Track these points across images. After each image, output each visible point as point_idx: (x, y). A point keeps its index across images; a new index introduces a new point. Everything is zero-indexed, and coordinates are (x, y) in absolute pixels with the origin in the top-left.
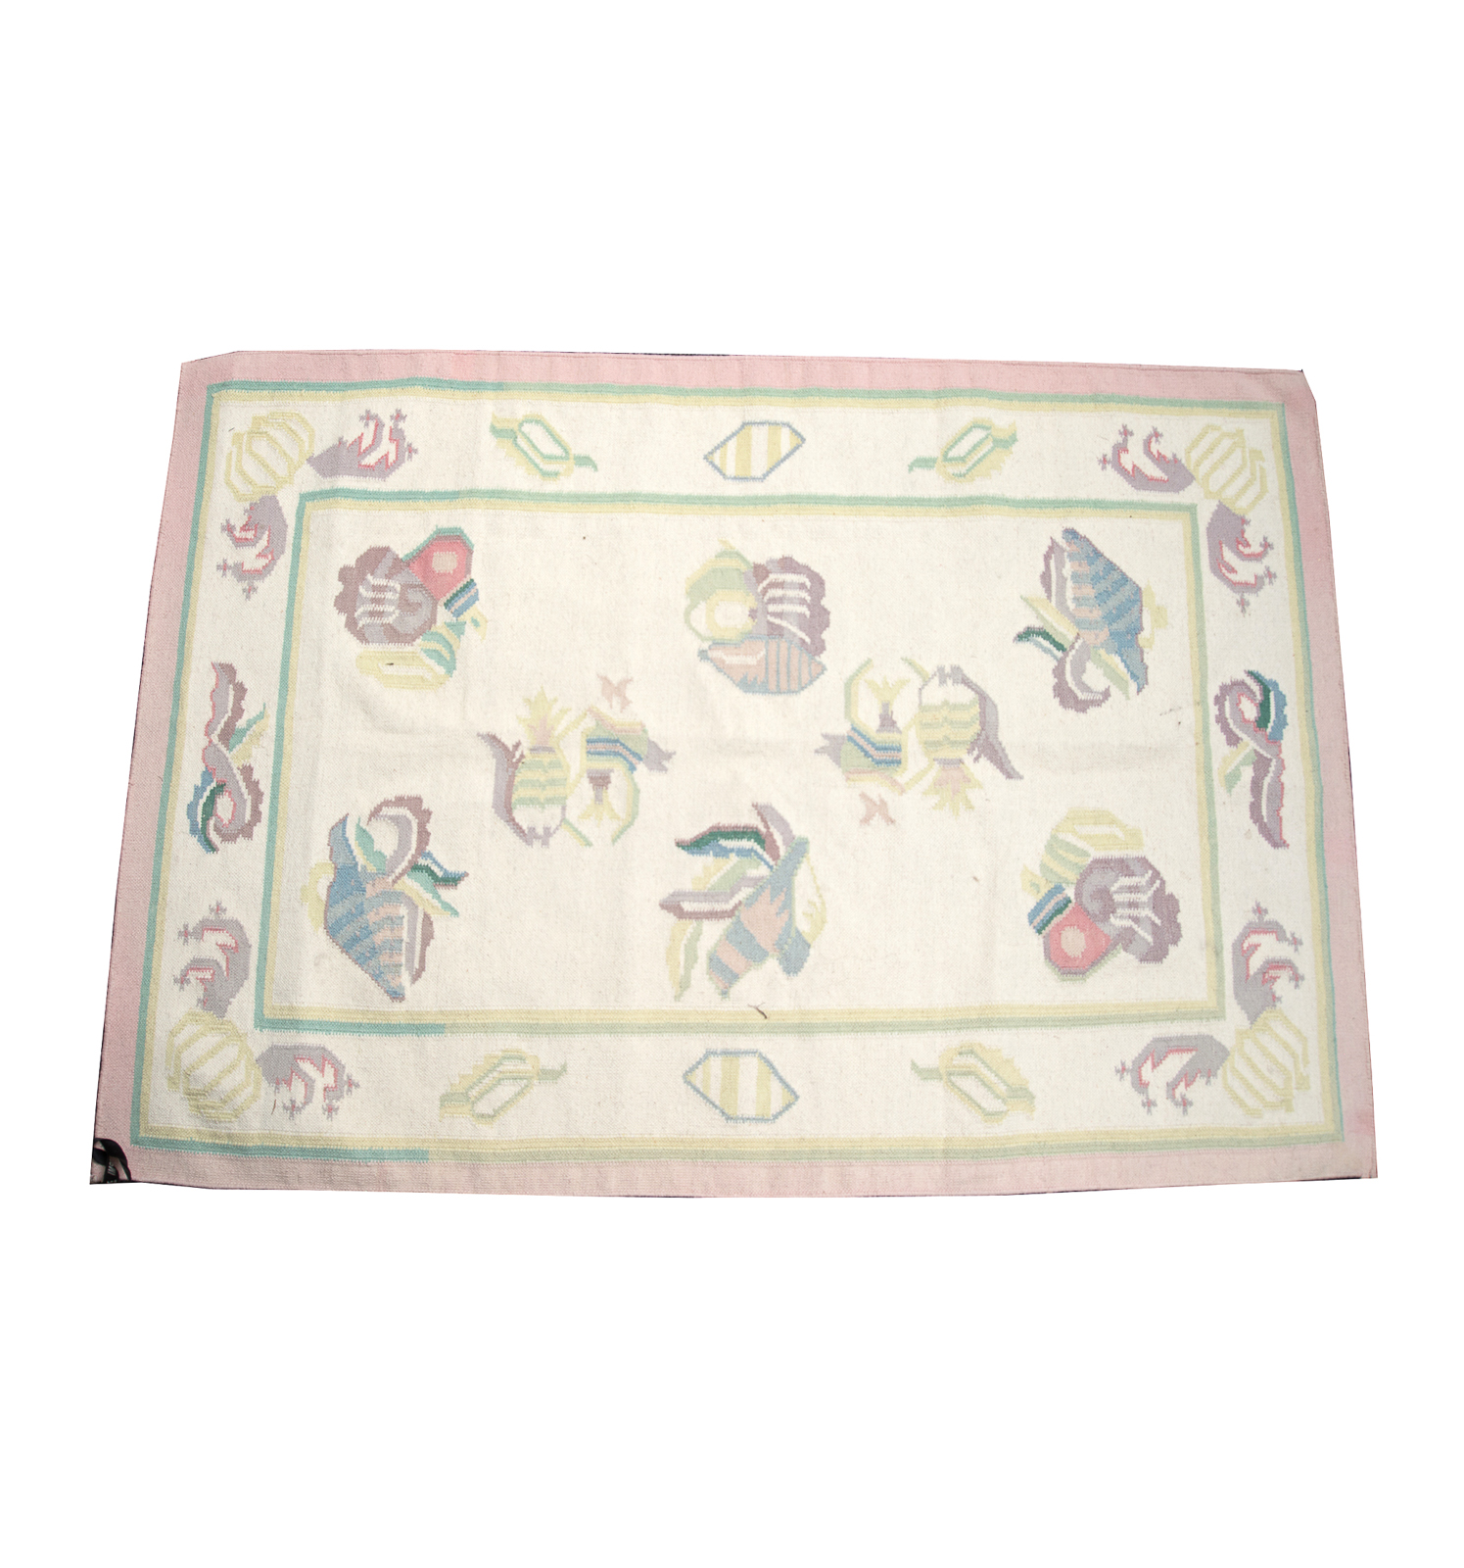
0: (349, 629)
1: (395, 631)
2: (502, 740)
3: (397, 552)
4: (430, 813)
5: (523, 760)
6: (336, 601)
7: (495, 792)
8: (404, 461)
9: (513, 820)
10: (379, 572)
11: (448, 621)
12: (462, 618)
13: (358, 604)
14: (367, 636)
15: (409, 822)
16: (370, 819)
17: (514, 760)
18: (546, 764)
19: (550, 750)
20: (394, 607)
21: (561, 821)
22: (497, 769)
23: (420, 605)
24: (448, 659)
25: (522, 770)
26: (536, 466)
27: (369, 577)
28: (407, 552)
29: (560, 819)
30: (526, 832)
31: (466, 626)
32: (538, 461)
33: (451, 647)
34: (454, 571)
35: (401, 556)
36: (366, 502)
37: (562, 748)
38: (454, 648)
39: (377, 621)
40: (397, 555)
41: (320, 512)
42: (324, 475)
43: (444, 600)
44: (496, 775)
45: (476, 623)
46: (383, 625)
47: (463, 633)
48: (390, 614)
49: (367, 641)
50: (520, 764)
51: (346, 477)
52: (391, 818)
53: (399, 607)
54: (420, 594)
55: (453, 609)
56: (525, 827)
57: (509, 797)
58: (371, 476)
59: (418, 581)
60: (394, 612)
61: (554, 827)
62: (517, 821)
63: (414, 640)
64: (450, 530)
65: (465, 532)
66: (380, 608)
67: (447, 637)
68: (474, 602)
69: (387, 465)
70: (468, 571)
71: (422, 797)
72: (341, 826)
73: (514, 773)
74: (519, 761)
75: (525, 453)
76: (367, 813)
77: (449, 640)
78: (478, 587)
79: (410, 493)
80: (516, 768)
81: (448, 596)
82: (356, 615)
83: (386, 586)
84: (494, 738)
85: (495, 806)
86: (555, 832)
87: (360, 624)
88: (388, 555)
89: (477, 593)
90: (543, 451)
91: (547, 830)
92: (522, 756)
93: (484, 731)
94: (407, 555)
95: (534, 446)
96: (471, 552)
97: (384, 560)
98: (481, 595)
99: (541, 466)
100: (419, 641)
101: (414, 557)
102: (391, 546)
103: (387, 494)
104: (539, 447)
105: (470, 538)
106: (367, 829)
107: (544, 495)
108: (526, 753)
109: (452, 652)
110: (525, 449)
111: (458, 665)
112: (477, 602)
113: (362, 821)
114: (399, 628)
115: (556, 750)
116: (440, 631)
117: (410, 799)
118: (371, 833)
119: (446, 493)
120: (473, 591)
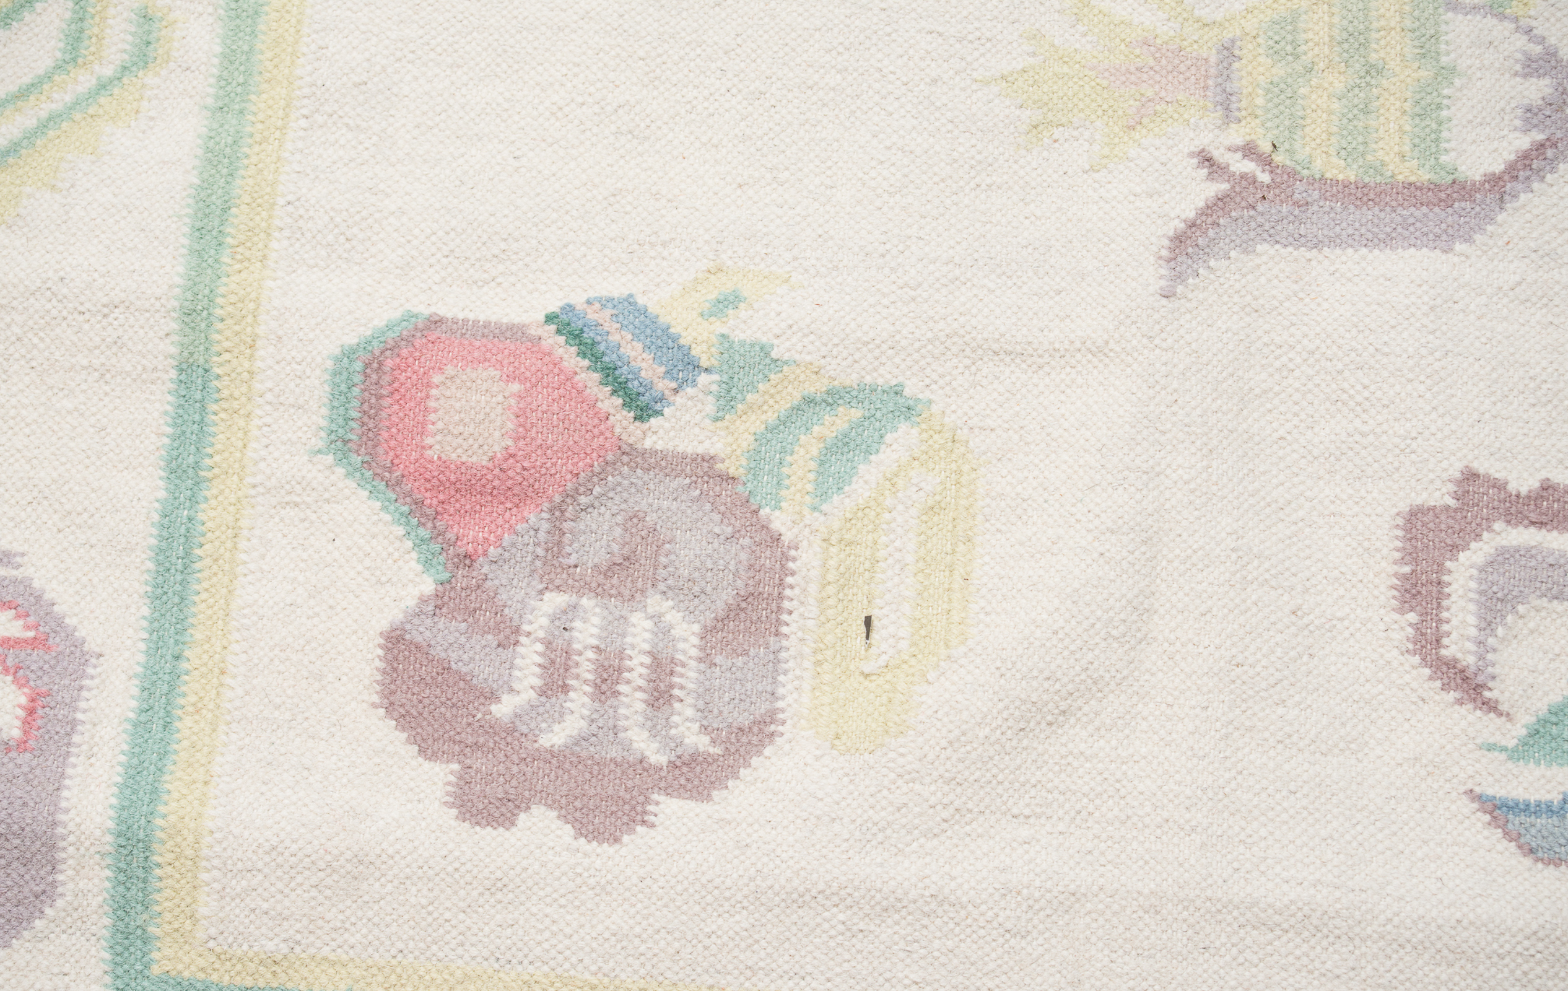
0: (719, 783)
1: (733, 612)
2: (1191, 215)
3: (411, 603)
4: (1470, 476)
5: (1265, 147)
6: (596, 835)
7: (1387, 241)
8: (25, 584)
9: (1495, 182)
10: (483, 672)
11: (710, 407)
12: (702, 354)
13: (614, 752)
14: (744, 720)
15: (1505, 556)
16: (1491, 707)
17: (1265, 178)
18: (1279, 71)
19: (1229, 52)
20: (636, 618)
21: (1502, 17)
22: (1298, 241)
23: (636, 517)
24: (856, 414)
25: (1302, 154)
26: (103, 86)
27: (503, 709)
28: (412, 564)
29: (1491, 21)
30: (1540, 137)
31: (738, 336)
32: (83, 81)
33: (809, 401)
34: (511, 378)
35: (428, 586)
36: (185, 725)
37: (1219, 16)
38: (816, 387)
39: (689, 677)
40: (423, 600)
41: (207, 905)
42: (46, 894)
43: (622, 420)
44: (1317, 245)
45: (728, 303)
46: (706, 659)
47: (765, 350)
48: (663, 631)
49: (771, 717)
50: (1279, 158)
51: (70, 795)
52: (1487, 625)
53: (633, 597)
54: (588, 520)
55: (664, 385)
56: (1524, 142)
57: (1413, 193)
58: (72, 706)
59: (536, 517)
60: (657, 618)
61: (1520, 41)
62: (1498, 167)
63: (777, 539)
64: (339, 396)
65: (351, 340)
66: (638, 667)
67: (771, 417)
68: (644, 312)
69: (34, 643)
70: (514, 332)
71: (1404, 507)
72: (1515, 821)
73: (1312, 180)
74: (1266, 162)
75: (53, 119)
76: (1469, 717)
77: (783, 407)
78: (578, 300)
79: (161, 554)
80: (1293, 175)
81: (610, 403)
82: (658, 757)
83: (548, 644)
84: (1179, 240)
85: (1443, 240)
86: (1542, 40)
87: (696, 741)
88: (419, 634)
89: (605, 302)
90: (45, 64)
91: (1532, 67)
92: (1249, 151)
93: (1154, 276)
94: (427, 564)
95: (22, 94)
96: (436, 322)
97: (438, 652)
98: (615, 287)
99: (108, 71)
100: (779, 521)
101: (438, 534)
102: (384, 625)
103: (155, 648)
104: (27, 80)
105: (380, 322)
106: (1530, 719)
107: (229, 58)
108: (1237, 135)
109: (833, 398)
110: (31, 123)
111: (884, 377)
112: (641, 300)
113: (1497, 738)
114: (726, 597)
115: (1228, 35)
116: (747, 441)
117: (1410, 555)
118: (1541, 705)
119: (178, 420)
120: (602, 316)
